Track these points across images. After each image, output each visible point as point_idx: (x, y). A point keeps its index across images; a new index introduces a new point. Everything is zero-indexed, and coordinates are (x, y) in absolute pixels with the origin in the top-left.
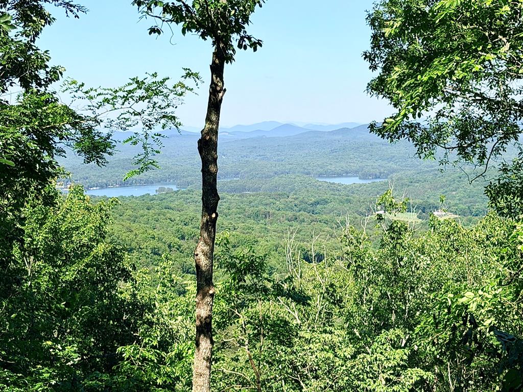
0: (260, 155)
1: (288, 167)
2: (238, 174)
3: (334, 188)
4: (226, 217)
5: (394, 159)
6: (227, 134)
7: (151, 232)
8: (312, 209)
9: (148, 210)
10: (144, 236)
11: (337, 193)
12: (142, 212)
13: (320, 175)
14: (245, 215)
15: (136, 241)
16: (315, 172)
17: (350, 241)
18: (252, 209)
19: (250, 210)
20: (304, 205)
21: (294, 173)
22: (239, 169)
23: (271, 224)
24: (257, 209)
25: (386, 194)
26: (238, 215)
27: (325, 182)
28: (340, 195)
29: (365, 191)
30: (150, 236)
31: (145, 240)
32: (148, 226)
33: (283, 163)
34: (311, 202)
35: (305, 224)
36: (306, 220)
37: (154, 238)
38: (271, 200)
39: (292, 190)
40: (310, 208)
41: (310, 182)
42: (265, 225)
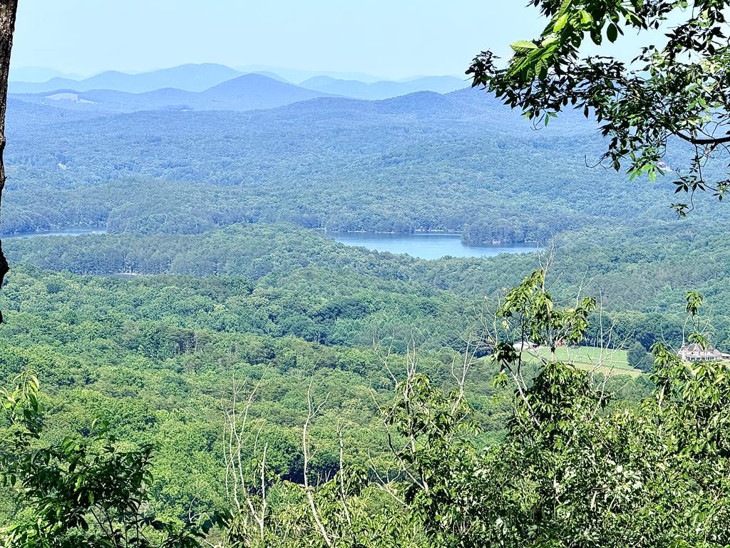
0: (170, 165)
1: (254, 201)
2: (103, 217)
3: (390, 271)
5: (567, 189)
6: (74, 97)
8: (320, 328)
11: (395, 283)
13: (349, 230)
16: (332, 220)
17: (415, 420)
19: (134, 327)
20: (296, 316)
21: (270, 220)
22: (109, 204)
24: (157, 323)
25: (529, 283)
26: (100, 341)
27: (361, 250)
28: (404, 292)
29: (480, 281)
33: (238, 189)
34: (318, 307)
35: (298, 374)
36: (300, 359)
38: (200, 299)
39: (263, 270)
40: (314, 326)
41: (316, 249)
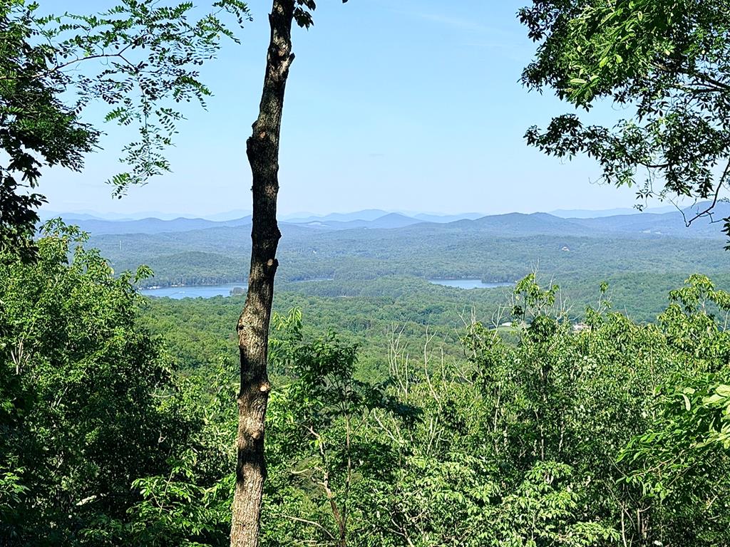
0: (359, 251)
1: (394, 266)
2: (332, 273)
3: (451, 294)
4: (317, 325)
5: (524, 260)
6: (319, 224)
7: (222, 341)
8: (423, 318)
9: (220, 315)
10: (213, 346)
11: (454, 299)
12: (211, 317)
13: (434, 277)
14: (340, 324)
15: (203, 352)
16: (427, 273)
18: (349, 316)
19: (345, 318)
20: (412, 312)
21: (401, 273)
22: (334, 268)
23: (372, 335)
24: (355, 316)
26: (331, 324)
27: (439, 285)
28: (458, 302)
29: (489, 297)
30: (221, 347)
31: (215, 352)
32: (218, 334)
33: (388, 261)
34: (422, 309)
35: (413, 337)
36: (414, 332)
37: (225, 350)
38: (373, 306)
39: (398, 294)
40: (421, 317)
41: (421, 285)
42: (364, 336)
